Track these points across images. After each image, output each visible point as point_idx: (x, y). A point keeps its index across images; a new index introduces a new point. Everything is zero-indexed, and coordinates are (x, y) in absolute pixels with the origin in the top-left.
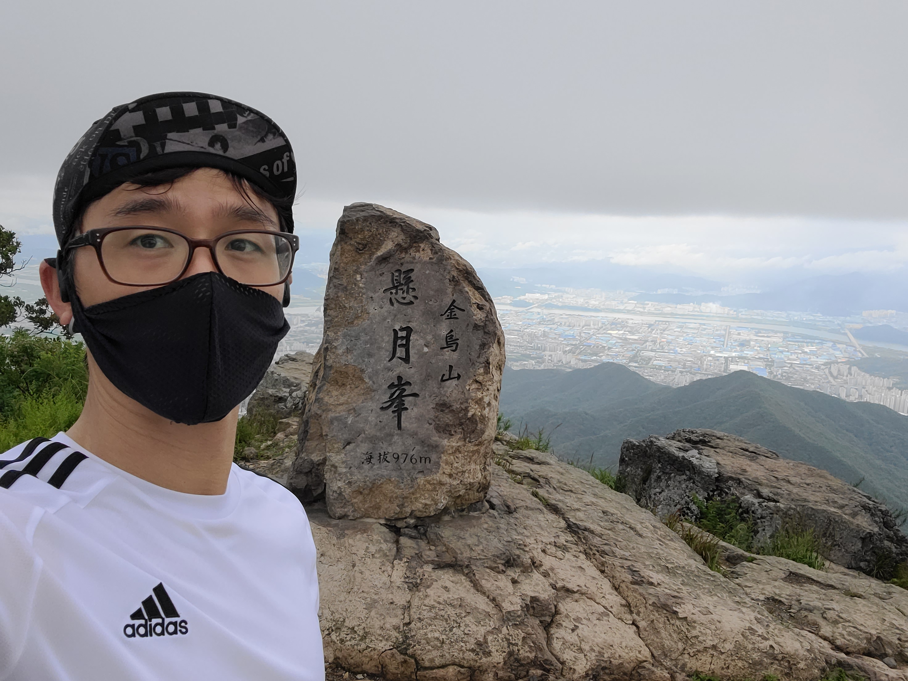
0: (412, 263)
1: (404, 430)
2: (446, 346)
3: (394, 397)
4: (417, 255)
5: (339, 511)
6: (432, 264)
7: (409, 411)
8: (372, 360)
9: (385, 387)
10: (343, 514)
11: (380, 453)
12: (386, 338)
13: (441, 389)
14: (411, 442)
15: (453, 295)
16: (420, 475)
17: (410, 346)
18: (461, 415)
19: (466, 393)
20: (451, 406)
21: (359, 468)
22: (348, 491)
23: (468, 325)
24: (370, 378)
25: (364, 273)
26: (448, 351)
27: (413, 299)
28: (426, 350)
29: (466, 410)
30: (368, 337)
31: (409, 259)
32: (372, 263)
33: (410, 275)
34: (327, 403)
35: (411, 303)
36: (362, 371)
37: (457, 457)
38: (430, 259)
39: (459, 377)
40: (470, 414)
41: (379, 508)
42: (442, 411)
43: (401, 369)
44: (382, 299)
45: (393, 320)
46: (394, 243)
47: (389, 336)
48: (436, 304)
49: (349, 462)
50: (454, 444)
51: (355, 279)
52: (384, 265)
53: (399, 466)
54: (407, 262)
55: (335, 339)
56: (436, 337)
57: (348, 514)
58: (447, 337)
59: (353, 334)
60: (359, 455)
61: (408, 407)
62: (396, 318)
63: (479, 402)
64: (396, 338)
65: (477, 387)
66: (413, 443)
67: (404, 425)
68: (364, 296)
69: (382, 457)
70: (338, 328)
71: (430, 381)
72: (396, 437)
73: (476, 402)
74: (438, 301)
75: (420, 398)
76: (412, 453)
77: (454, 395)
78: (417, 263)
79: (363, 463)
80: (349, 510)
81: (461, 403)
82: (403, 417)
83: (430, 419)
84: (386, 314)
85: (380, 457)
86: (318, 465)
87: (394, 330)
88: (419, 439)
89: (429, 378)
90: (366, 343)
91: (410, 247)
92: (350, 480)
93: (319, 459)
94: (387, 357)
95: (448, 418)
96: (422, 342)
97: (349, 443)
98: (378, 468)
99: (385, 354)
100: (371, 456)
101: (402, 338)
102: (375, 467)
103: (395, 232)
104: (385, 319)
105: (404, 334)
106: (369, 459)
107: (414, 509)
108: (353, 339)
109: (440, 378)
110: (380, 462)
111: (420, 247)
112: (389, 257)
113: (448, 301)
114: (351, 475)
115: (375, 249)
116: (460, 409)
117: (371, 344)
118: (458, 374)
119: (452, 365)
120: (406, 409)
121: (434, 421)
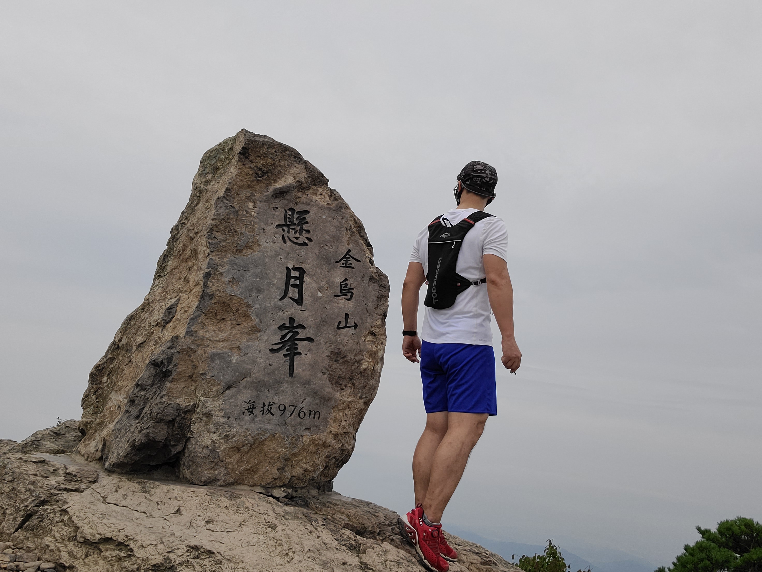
0: (309, 204)
1: (296, 377)
2: (340, 294)
3: (286, 339)
4: (314, 198)
5: (207, 474)
6: (330, 209)
7: (302, 356)
8: (261, 296)
9: (275, 327)
10: (212, 478)
11: (264, 403)
12: (279, 275)
13: (337, 337)
14: (302, 393)
15: (348, 245)
16: (307, 433)
17: (304, 288)
18: (353, 367)
19: (362, 344)
20: (345, 356)
21: (238, 419)
22: (223, 447)
23: (364, 275)
24: (257, 315)
25: (258, 202)
26: (342, 299)
27: (306, 241)
28: (320, 294)
29: (359, 362)
30: (259, 270)
31: (305, 200)
32: (269, 193)
33: (306, 216)
34: (204, 337)
35: (305, 244)
36: (248, 306)
37: (346, 414)
38: (328, 204)
39: (356, 326)
40: (363, 367)
41: (255, 472)
42: (336, 361)
43: (293, 310)
44: (275, 233)
45: (286, 257)
46: (295, 179)
47: (281, 273)
48: (332, 250)
49: (228, 411)
50: (346, 399)
51: (247, 206)
52: (279, 200)
53: (285, 420)
54: (303, 203)
55: (221, 265)
56: (330, 284)
57: (219, 477)
58: (341, 285)
59: (242, 263)
60: (239, 403)
61: (301, 352)
62: (289, 256)
63: (374, 356)
64: (289, 277)
65: (371, 339)
66: (303, 394)
67: (297, 371)
68: (256, 226)
69: (266, 408)
70: (224, 254)
71: (325, 328)
72: (285, 385)
73: (371, 355)
74: (334, 247)
75: (314, 344)
76: (301, 405)
77: (350, 345)
78: (313, 206)
79: (243, 413)
80: (220, 473)
81: (356, 355)
82: (296, 363)
83: (325, 367)
84: (278, 249)
85: (263, 407)
86: (186, 412)
87: (287, 268)
88: (311, 389)
89: (324, 323)
90: (256, 276)
91: (308, 188)
92: (228, 434)
93: (188, 404)
94: (279, 295)
95: (340, 369)
96: (314, 285)
97: (229, 387)
98: (260, 421)
99: (277, 293)
100: (253, 405)
101: (295, 278)
102: (256, 419)
103: (297, 168)
104: (277, 255)
105: (297, 274)
106: (251, 410)
107: (294, 474)
108: (241, 269)
109: (336, 324)
110: (263, 414)
111: (318, 191)
112: (286, 193)
113: (343, 250)
114: (230, 427)
115: (273, 180)
116: (354, 360)
117: (262, 278)
118: (355, 323)
119: (349, 313)
120: (300, 354)
121: (328, 370)
